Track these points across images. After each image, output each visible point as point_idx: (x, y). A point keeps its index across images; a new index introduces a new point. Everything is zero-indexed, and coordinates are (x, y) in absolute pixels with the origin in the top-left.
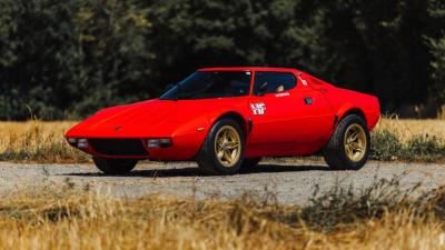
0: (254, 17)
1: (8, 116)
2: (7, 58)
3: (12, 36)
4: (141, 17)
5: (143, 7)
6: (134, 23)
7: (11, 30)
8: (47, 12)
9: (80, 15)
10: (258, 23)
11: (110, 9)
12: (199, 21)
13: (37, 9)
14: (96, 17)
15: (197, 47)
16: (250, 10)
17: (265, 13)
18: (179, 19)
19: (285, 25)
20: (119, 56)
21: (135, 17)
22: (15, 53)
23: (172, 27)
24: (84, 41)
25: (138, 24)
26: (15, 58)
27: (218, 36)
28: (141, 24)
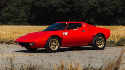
7: (120, 4)
22: (121, 9)
26: (121, 11)
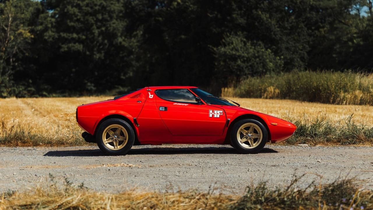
0: (96, 32)
4: (27, 31)
5: (29, 25)
6: (22, 35)
10: (99, 35)
11: (7, 26)
12: (63, 34)
15: (62, 50)
16: (95, 27)
17: (103, 29)
18: (50, 33)
19: (115, 36)
21: (23, 31)
23: (46, 38)
25: (24, 35)
27: (75, 43)
28: (27, 36)
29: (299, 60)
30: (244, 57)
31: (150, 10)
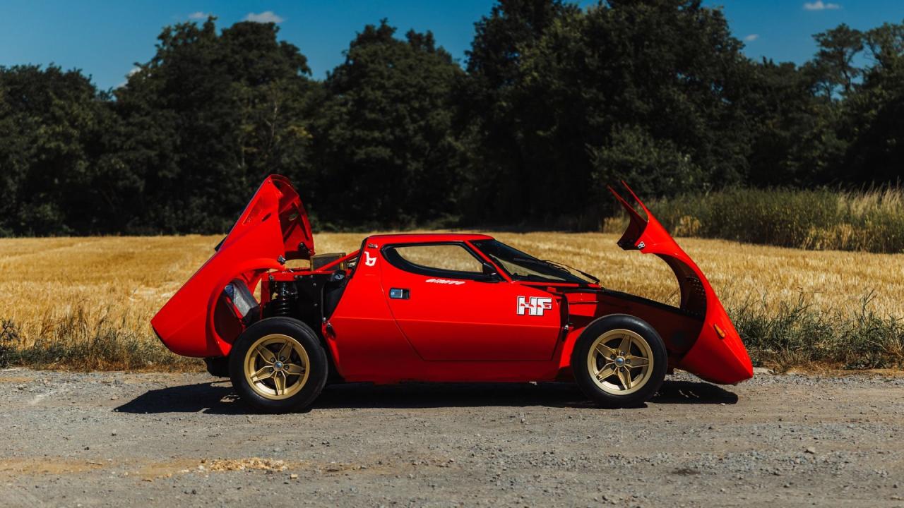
0: (411, 127)
1: (174, 229)
2: (171, 171)
3: (176, 149)
4: (302, 128)
5: (305, 118)
6: (295, 134)
8: (209, 124)
9: (243, 127)
10: (416, 133)
11: (271, 121)
12: (358, 133)
13: (202, 122)
14: (256, 130)
15: (357, 158)
16: (408, 120)
17: (422, 123)
18: (338, 130)
19: (442, 135)
20: (281, 167)
21: (296, 129)
23: (331, 138)
24: (245, 151)
25: (298, 134)
27: (376, 146)
28: (302, 136)
29: (733, 170)
30: (641, 164)
31: (491, 91)
